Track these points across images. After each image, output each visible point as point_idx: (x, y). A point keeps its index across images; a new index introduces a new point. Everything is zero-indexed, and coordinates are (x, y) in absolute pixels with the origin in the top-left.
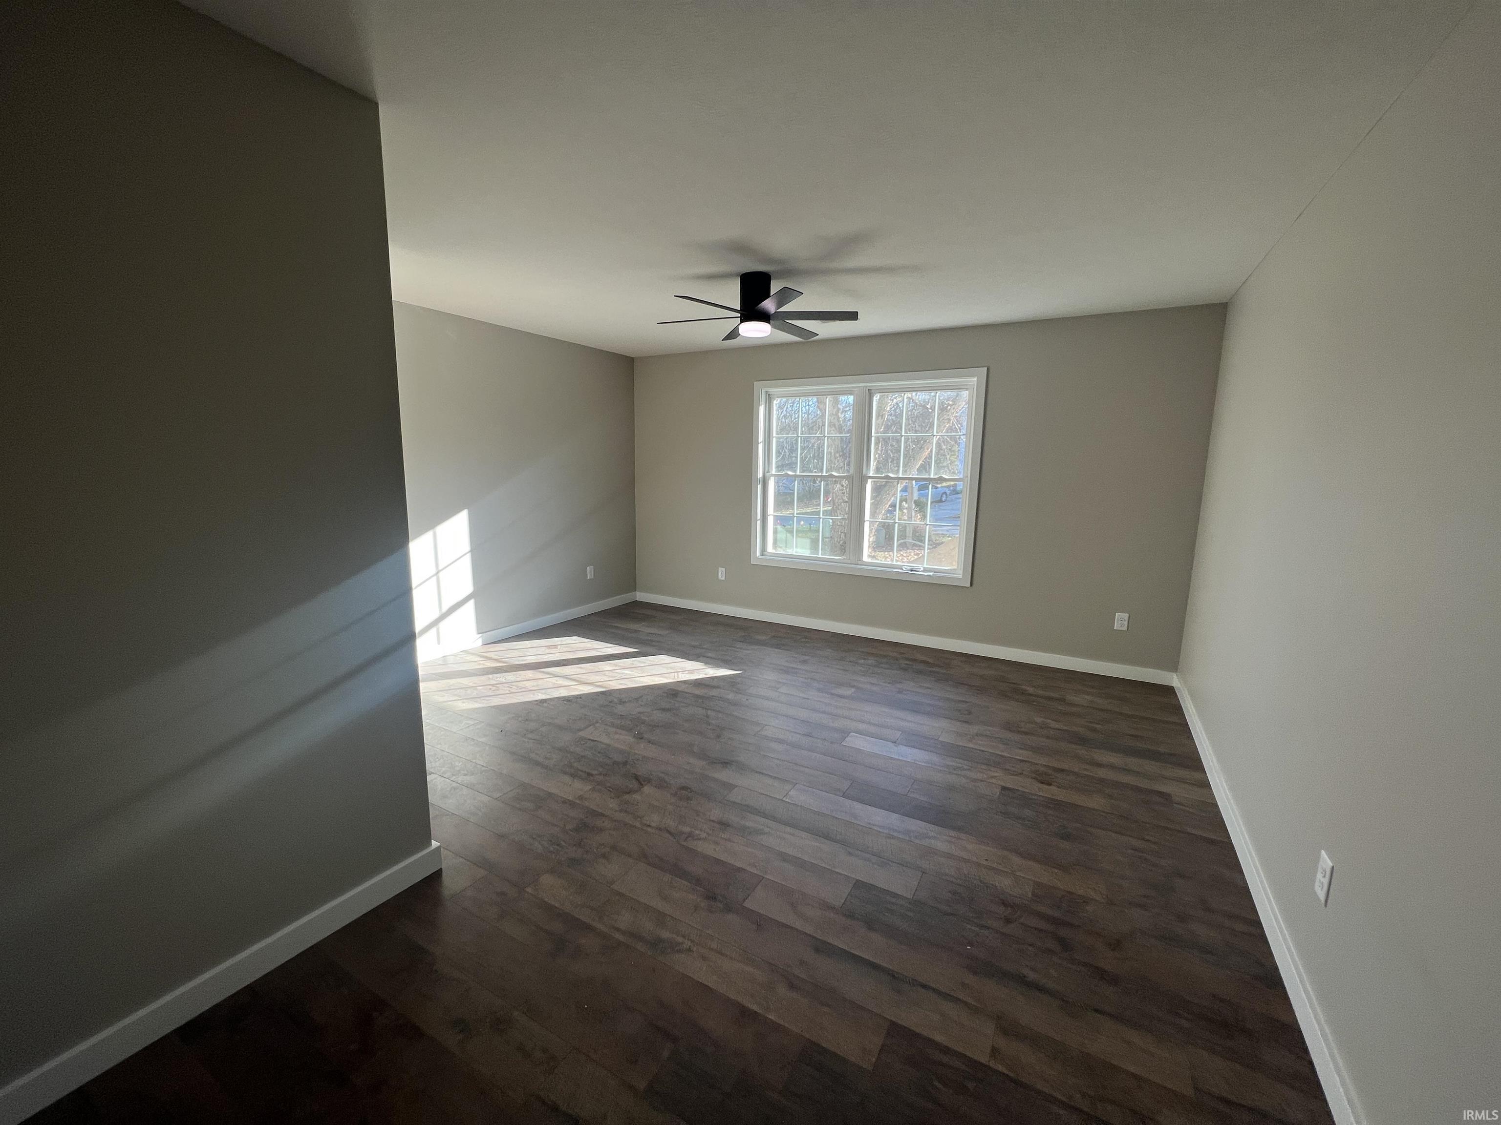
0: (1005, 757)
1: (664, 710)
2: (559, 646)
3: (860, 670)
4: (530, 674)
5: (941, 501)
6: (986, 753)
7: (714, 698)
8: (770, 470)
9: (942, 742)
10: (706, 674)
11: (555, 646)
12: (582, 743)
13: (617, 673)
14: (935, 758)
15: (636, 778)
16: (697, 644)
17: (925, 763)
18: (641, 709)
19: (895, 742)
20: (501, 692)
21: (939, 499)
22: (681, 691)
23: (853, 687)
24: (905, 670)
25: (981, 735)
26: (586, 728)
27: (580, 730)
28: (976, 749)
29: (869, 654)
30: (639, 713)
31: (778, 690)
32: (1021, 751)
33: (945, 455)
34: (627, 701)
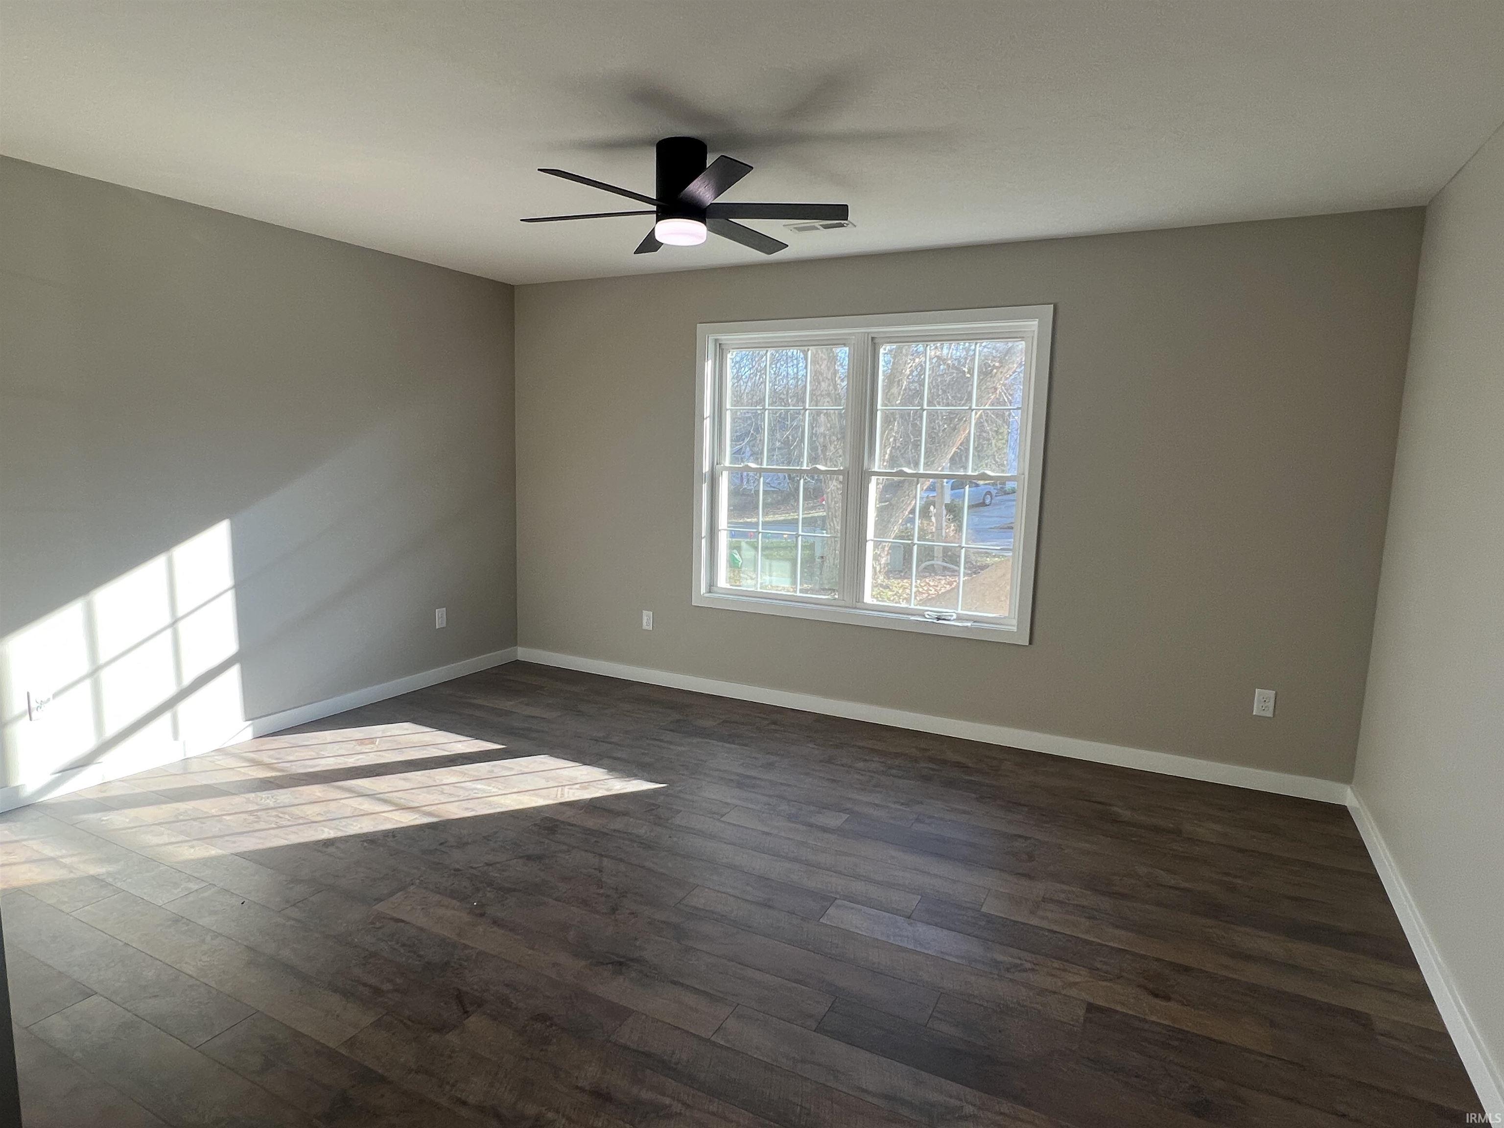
0: (1090, 943)
1: (529, 858)
2: (378, 740)
3: (858, 780)
4: (316, 791)
5: (983, 504)
6: (1059, 936)
7: (617, 834)
8: (723, 462)
9: (985, 915)
10: (608, 790)
11: (372, 740)
12: (378, 925)
13: (462, 788)
14: (975, 949)
15: (459, 997)
16: (601, 734)
17: (957, 957)
18: (490, 858)
19: (909, 918)
20: (262, 825)
21: (981, 501)
22: (563, 822)
23: (844, 811)
24: (927, 779)
25: (1052, 900)
26: (392, 894)
27: (379, 900)
28: (1042, 929)
29: (873, 750)
30: (487, 864)
31: (722, 819)
32: (1117, 932)
33: (989, 440)
34: (470, 841)
